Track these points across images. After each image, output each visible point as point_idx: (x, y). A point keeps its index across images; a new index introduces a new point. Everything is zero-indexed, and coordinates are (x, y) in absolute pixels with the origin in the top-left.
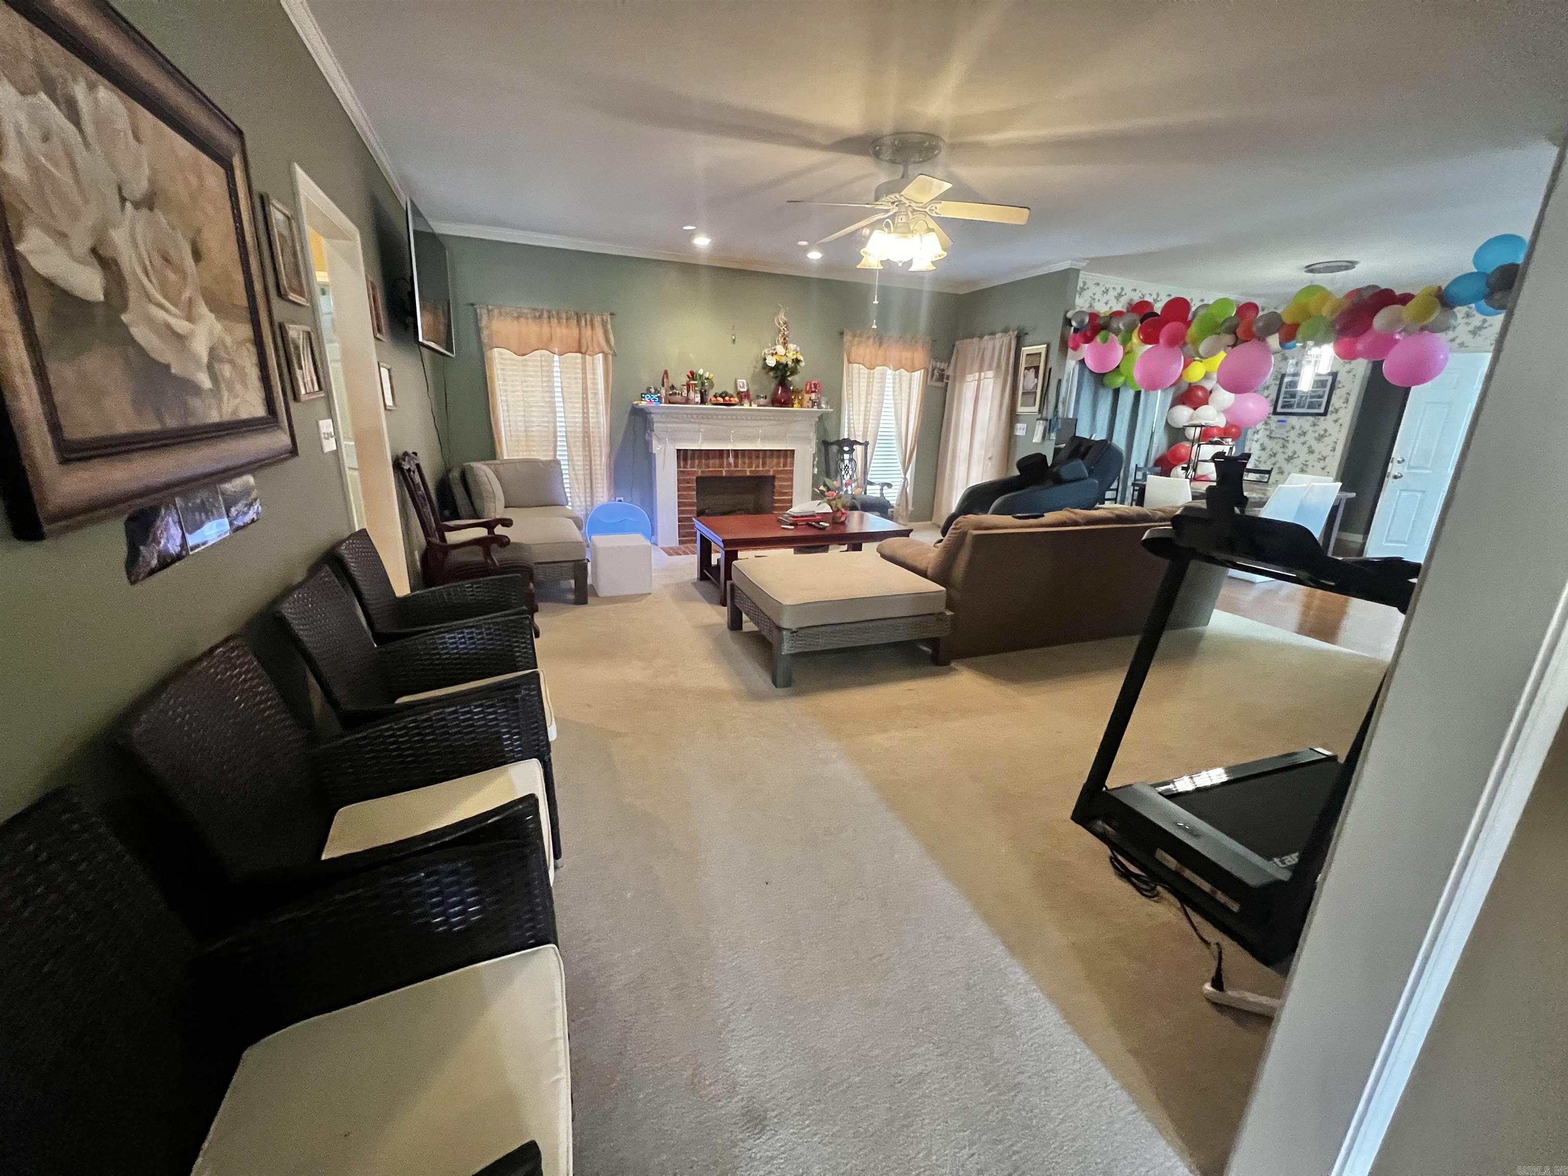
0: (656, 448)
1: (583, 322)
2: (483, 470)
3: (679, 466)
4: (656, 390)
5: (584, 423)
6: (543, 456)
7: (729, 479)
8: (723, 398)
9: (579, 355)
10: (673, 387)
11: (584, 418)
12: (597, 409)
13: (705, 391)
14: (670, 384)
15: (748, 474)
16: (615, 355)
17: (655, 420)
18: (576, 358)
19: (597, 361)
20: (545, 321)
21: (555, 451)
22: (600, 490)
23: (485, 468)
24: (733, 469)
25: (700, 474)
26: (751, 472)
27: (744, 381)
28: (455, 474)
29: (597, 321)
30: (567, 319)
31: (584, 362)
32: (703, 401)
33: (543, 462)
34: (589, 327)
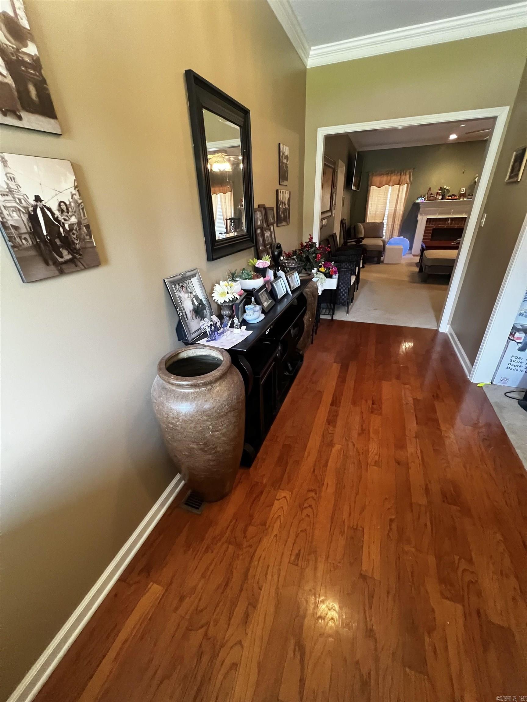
0: (419, 217)
1: (402, 174)
2: (361, 226)
3: (426, 224)
4: (424, 195)
5: (395, 209)
6: (378, 221)
7: (447, 229)
8: (451, 197)
9: (399, 185)
10: (432, 194)
11: (395, 208)
12: (400, 204)
13: (445, 194)
14: (431, 193)
15: (456, 227)
16: (411, 184)
17: (421, 207)
18: (397, 186)
19: (404, 187)
20: (390, 175)
21: (383, 220)
22: (395, 233)
23: (361, 225)
24: (450, 225)
25: (434, 228)
26: (458, 226)
27: (464, 189)
28: (353, 226)
29: (407, 173)
30: (397, 173)
31: (400, 187)
32: (442, 199)
33: (378, 223)
34: (404, 175)
